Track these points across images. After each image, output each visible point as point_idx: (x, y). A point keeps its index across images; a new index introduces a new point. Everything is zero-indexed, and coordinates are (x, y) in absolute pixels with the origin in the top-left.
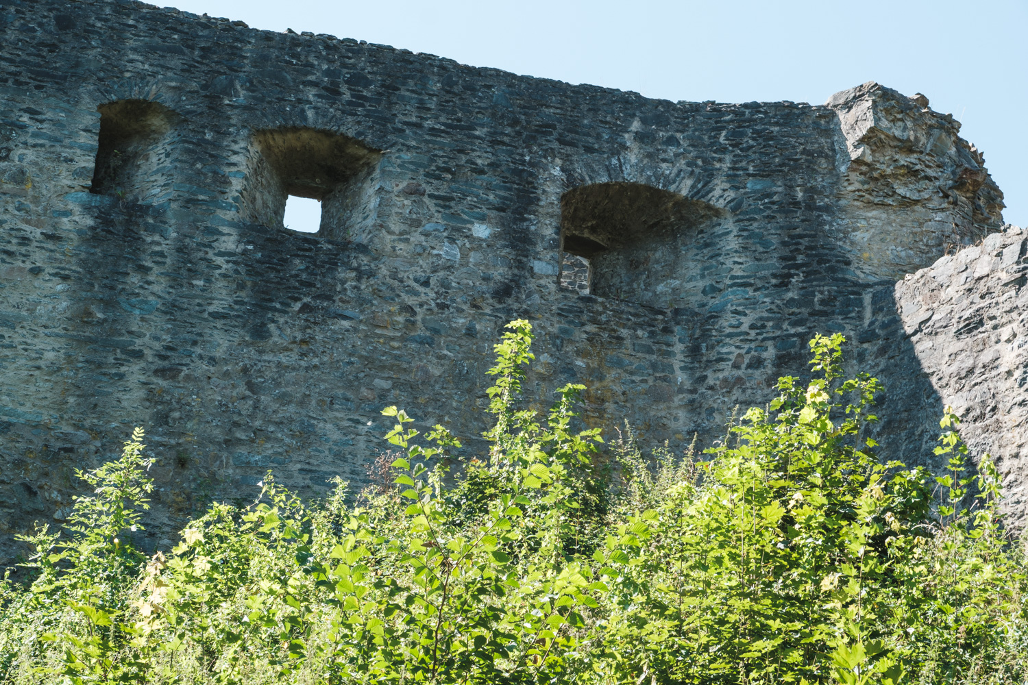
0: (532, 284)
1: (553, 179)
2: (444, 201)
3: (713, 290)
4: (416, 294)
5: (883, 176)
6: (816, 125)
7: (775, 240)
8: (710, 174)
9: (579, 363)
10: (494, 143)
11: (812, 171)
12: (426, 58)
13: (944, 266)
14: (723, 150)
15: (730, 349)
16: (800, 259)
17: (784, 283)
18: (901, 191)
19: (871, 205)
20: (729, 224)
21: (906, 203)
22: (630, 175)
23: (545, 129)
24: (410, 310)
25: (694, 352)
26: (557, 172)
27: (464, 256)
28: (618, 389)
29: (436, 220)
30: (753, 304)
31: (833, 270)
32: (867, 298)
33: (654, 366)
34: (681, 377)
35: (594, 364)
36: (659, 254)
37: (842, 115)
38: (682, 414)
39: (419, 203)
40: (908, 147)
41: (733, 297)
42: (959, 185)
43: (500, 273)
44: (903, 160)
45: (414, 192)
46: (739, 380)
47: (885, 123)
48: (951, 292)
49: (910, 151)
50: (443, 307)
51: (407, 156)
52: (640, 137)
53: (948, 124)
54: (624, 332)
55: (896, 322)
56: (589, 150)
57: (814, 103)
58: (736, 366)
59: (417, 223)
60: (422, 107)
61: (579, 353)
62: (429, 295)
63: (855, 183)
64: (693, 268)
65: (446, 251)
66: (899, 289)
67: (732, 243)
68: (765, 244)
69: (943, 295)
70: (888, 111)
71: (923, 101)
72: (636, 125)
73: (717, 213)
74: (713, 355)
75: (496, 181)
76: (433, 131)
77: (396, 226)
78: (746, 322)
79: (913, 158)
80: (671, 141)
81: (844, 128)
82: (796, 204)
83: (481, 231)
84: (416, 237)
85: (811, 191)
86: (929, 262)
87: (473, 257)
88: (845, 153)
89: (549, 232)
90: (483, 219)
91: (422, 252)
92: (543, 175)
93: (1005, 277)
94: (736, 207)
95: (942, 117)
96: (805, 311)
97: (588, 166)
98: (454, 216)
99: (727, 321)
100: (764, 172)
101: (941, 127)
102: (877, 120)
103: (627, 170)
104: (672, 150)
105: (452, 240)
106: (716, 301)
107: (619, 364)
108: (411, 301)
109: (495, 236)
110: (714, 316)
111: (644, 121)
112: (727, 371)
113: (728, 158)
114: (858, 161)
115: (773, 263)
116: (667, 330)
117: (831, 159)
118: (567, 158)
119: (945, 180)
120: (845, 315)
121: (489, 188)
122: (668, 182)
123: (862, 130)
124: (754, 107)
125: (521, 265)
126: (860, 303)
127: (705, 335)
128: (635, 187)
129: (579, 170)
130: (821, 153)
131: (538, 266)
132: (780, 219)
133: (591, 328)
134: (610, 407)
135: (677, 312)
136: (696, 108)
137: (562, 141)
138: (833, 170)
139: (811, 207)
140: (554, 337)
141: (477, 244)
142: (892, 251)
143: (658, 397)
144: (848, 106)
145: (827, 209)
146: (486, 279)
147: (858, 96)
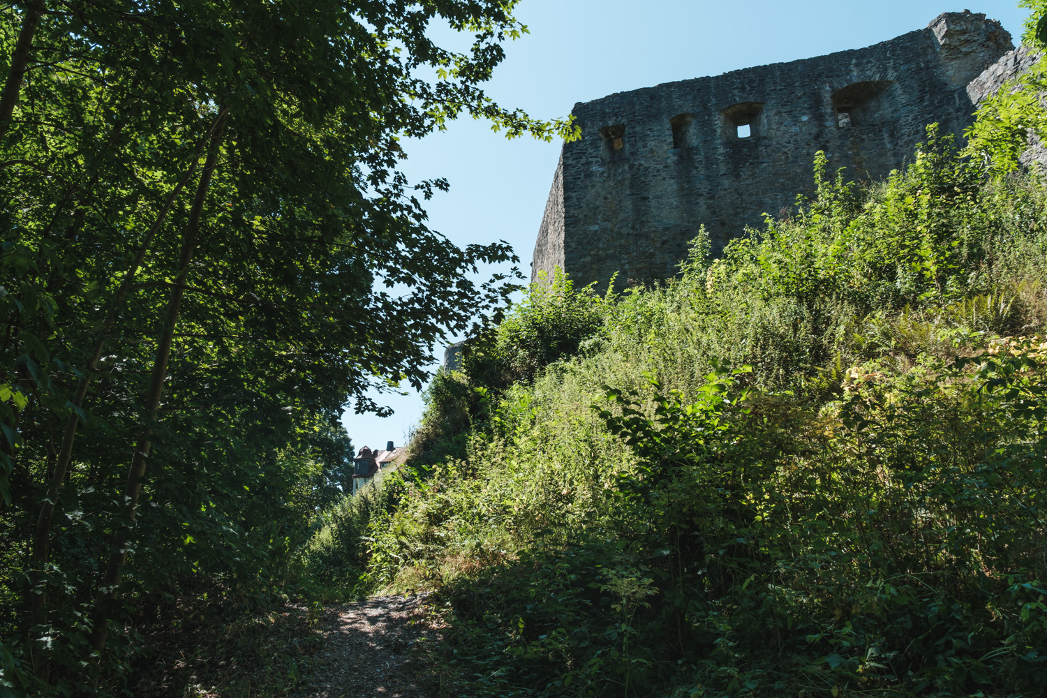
0: (827, 131)
1: (827, 91)
2: (789, 113)
3: (896, 111)
4: (786, 147)
5: (956, 47)
6: (924, 36)
7: (915, 85)
8: (886, 69)
9: (850, 152)
10: (803, 86)
11: (925, 54)
12: (772, 65)
13: (984, 75)
14: (889, 58)
15: (905, 130)
16: (927, 89)
17: (922, 99)
18: (964, 50)
19: (952, 59)
20: (897, 85)
21: (967, 54)
22: (855, 80)
23: (820, 75)
24: (786, 153)
25: (892, 135)
26: (828, 88)
27: (801, 129)
28: (866, 157)
29: (788, 120)
30: (911, 111)
31: (941, 89)
32: (956, 96)
33: (878, 145)
34: (889, 146)
35: (855, 151)
36: (873, 104)
37: (934, 30)
38: (891, 159)
39: (781, 116)
40: (964, 32)
41: (903, 111)
42: (988, 39)
43: (815, 130)
44: (962, 38)
45: (778, 113)
46: (911, 140)
47: (952, 27)
48: (988, 84)
49: (965, 33)
50: (796, 149)
51: (773, 102)
52: (856, 65)
53: (980, 17)
54: (864, 137)
55: (969, 101)
56: (838, 76)
57: (922, 29)
58: (909, 136)
59: (782, 123)
60: (775, 83)
61: (849, 149)
62: (791, 146)
63: (944, 53)
64: (886, 105)
65: (794, 129)
66: (968, 88)
67: (900, 92)
68: (912, 88)
69: (986, 86)
70: (952, 22)
71: (967, 11)
72: (854, 61)
73: (891, 82)
74: (899, 134)
75: (806, 99)
76: (780, 90)
77: (775, 127)
78: (910, 119)
79: (967, 36)
80: (869, 62)
81: (936, 34)
82: (922, 69)
83: (805, 118)
84: (783, 128)
85: (927, 63)
86: (978, 75)
87: (804, 129)
88: (938, 44)
89: (829, 111)
90: (804, 114)
91: (786, 132)
92: (823, 91)
93: (1009, 72)
94: (898, 78)
95: (977, 15)
96: (932, 108)
97: (839, 82)
98: (795, 116)
99: (902, 121)
100: (907, 61)
101: (977, 19)
102: (948, 27)
103: (854, 78)
104: (869, 65)
105: (795, 125)
106: (896, 115)
107: (865, 148)
108: (785, 150)
109: (810, 119)
110: (897, 120)
111: (856, 59)
112: (906, 138)
113: (892, 61)
114: (944, 45)
115: (917, 94)
116: (880, 131)
117: (933, 48)
118: (830, 82)
119: (982, 39)
120: (948, 104)
121: (804, 103)
122: (870, 77)
123: (943, 33)
124: (898, 38)
125: (821, 125)
126: (954, 98)
127: (895, 128)
128: (858, 83)
129: (836, 85)
130: (928, 47)
131: (828, 124)
132: (916, 77)
133: (852, 139)
134: (864, 164)
135: (883, 123)
136: (875, 47)
137: (827, 77)
138: (934, 52)
139: (927, 68)
140: (838, 146)
141: (804, 123)
142: (963, 74)
143: (881, 155)
144: (936, 25)
145: (935, 67)
146: (810, 134)
147: (939, 20)
